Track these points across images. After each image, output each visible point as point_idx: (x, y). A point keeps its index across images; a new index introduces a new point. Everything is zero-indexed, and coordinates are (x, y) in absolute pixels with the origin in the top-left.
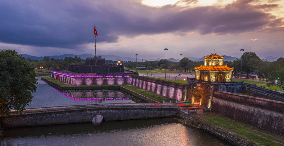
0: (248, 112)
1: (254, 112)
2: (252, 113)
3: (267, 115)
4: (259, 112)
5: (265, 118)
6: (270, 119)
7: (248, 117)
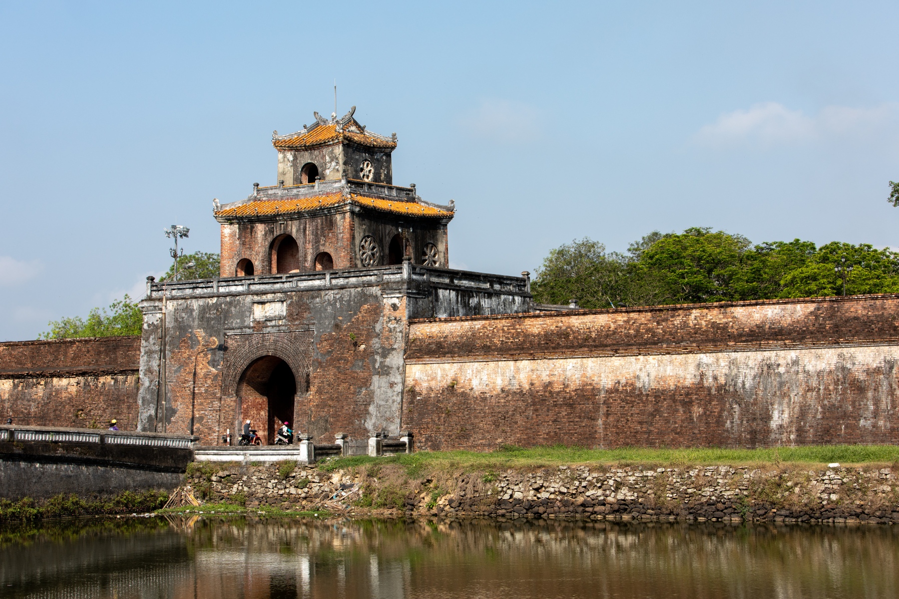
0: (699, 387)
1: (737, 376)
2: (720, 388)
3: (819, 374)
4: (769, 368)
5: (810, 390)
6: (844, 390)
7: (697, 411)
